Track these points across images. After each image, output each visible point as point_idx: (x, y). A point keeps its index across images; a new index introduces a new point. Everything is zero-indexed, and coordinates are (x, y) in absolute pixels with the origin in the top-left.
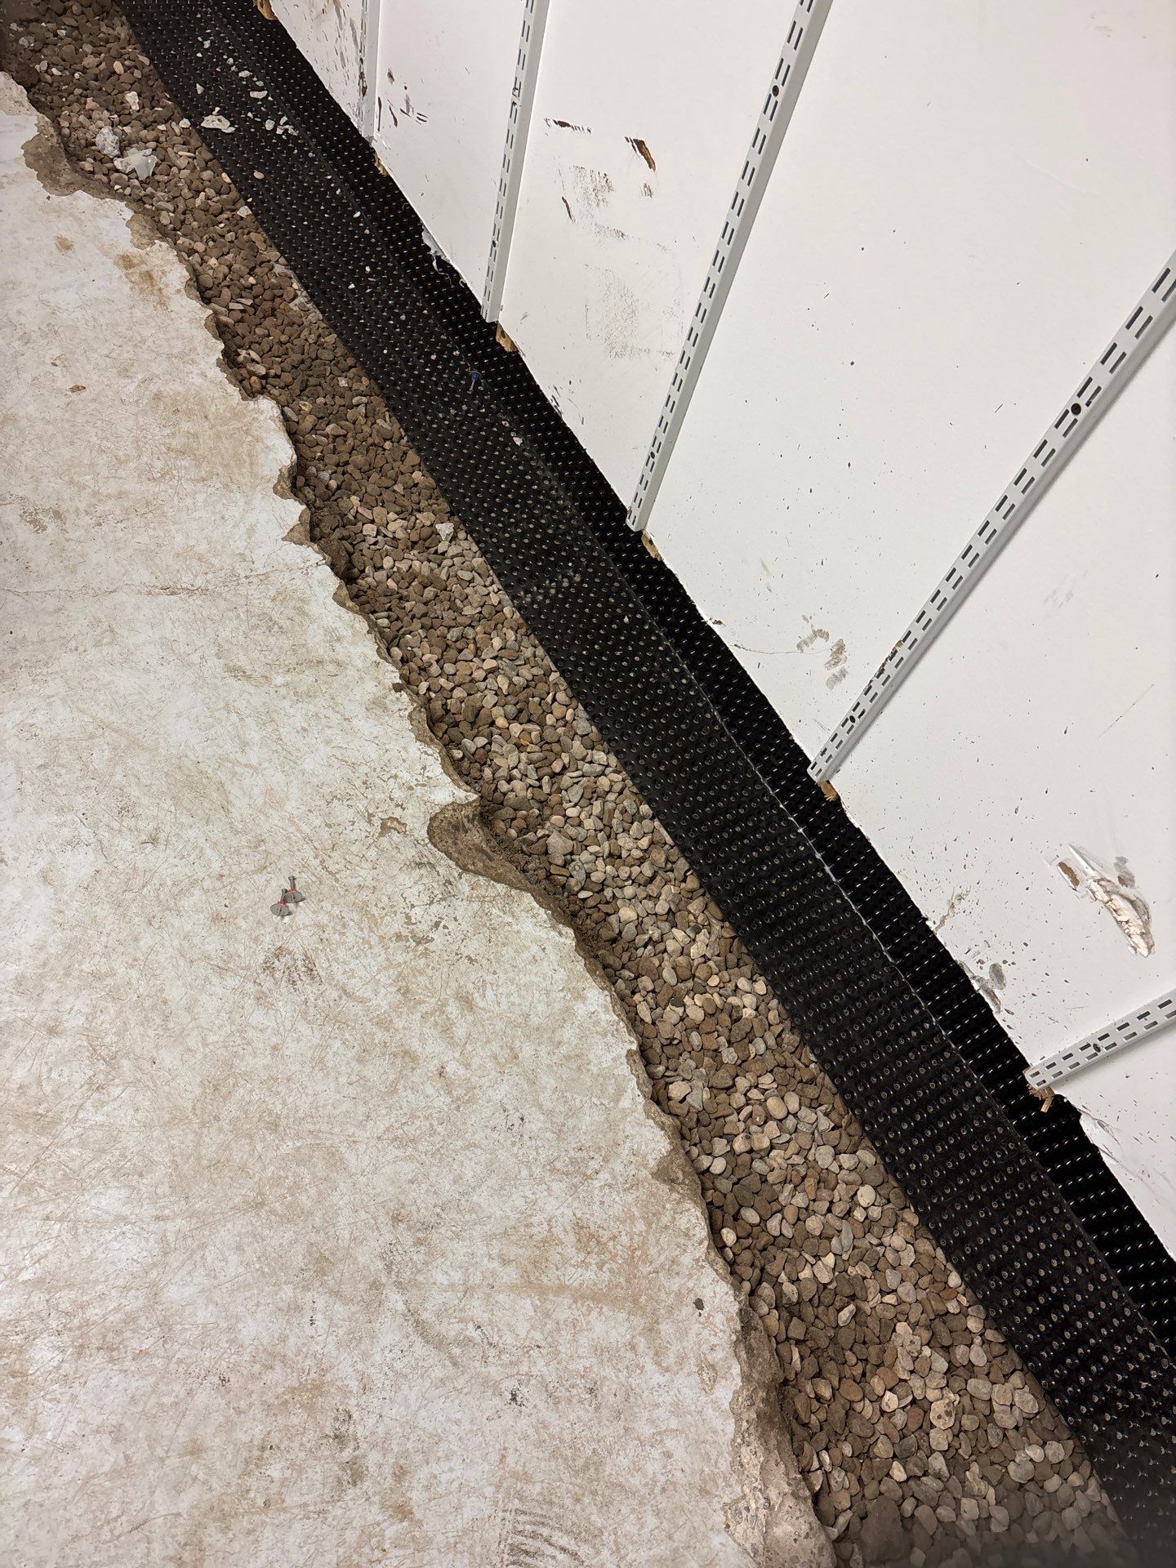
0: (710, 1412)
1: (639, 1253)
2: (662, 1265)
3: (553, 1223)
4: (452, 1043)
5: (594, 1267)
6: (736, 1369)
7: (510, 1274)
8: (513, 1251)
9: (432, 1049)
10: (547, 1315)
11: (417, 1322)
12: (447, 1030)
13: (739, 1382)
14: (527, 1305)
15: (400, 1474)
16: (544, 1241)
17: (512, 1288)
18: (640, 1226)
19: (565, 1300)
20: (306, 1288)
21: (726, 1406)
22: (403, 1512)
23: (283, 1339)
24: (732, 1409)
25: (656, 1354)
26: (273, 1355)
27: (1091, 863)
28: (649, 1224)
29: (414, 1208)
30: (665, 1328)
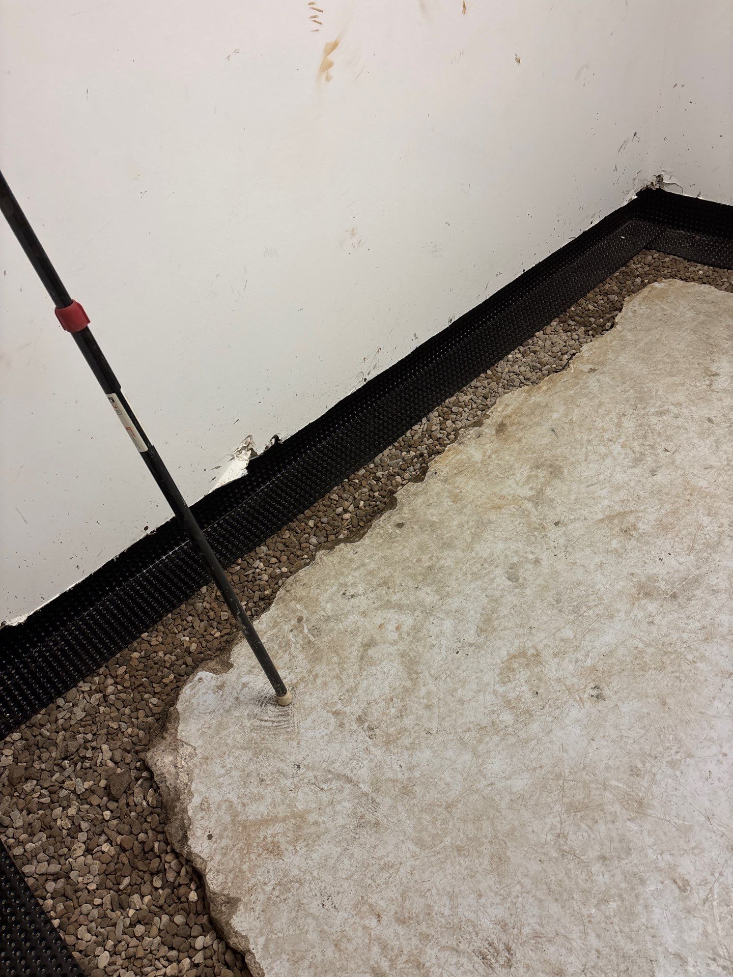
0: (203, 789)
1: (245, 852)
2: (231, 849)
3: (295, 851)
4: (378, 939)
5: (268, 836)
6: (190, 813)
7: (311, 818)
8: (313, 829)
9: (390, 931)
10: (289, 806)
11: (352, 782)
12: (384, 947)
13: (189, 807)
14: (300, 807)
15: (341, 725)
16: (297, 840)
17: (309, 812)
18: (245, 867)
19: (281, 815)
20: (409, 778)
21: (195, 795)
22: (336, 714)
23: (410, 756)
24: (193, 795)
25: (231, 806)
26: (412, 748)
28: (240, 870)
29: (370, 833)
30: (227, 819)
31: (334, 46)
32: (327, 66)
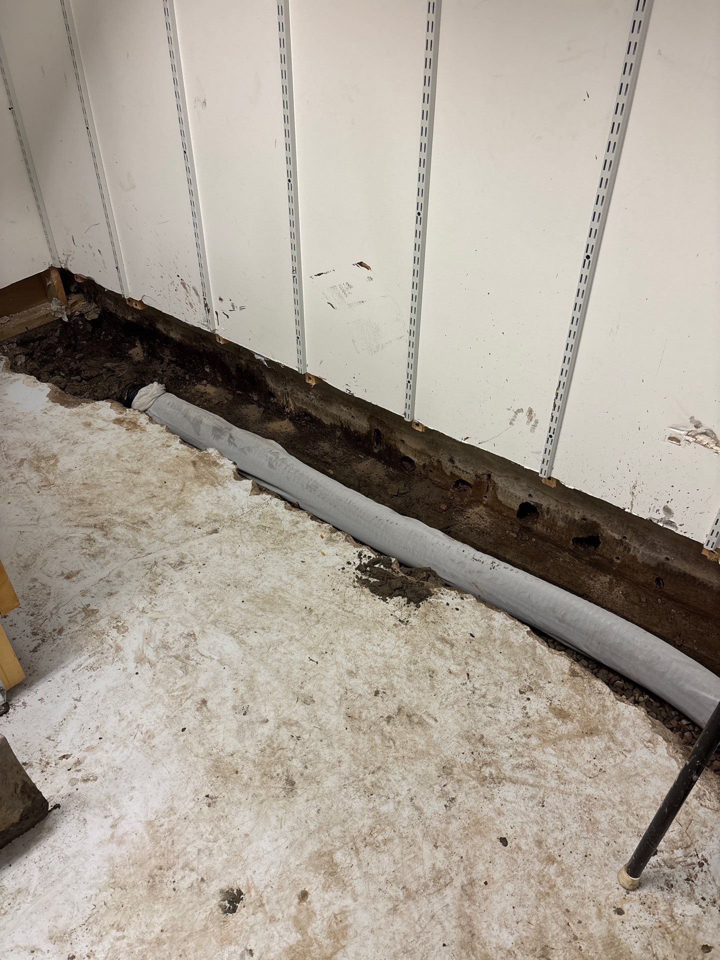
27: (681, 428)
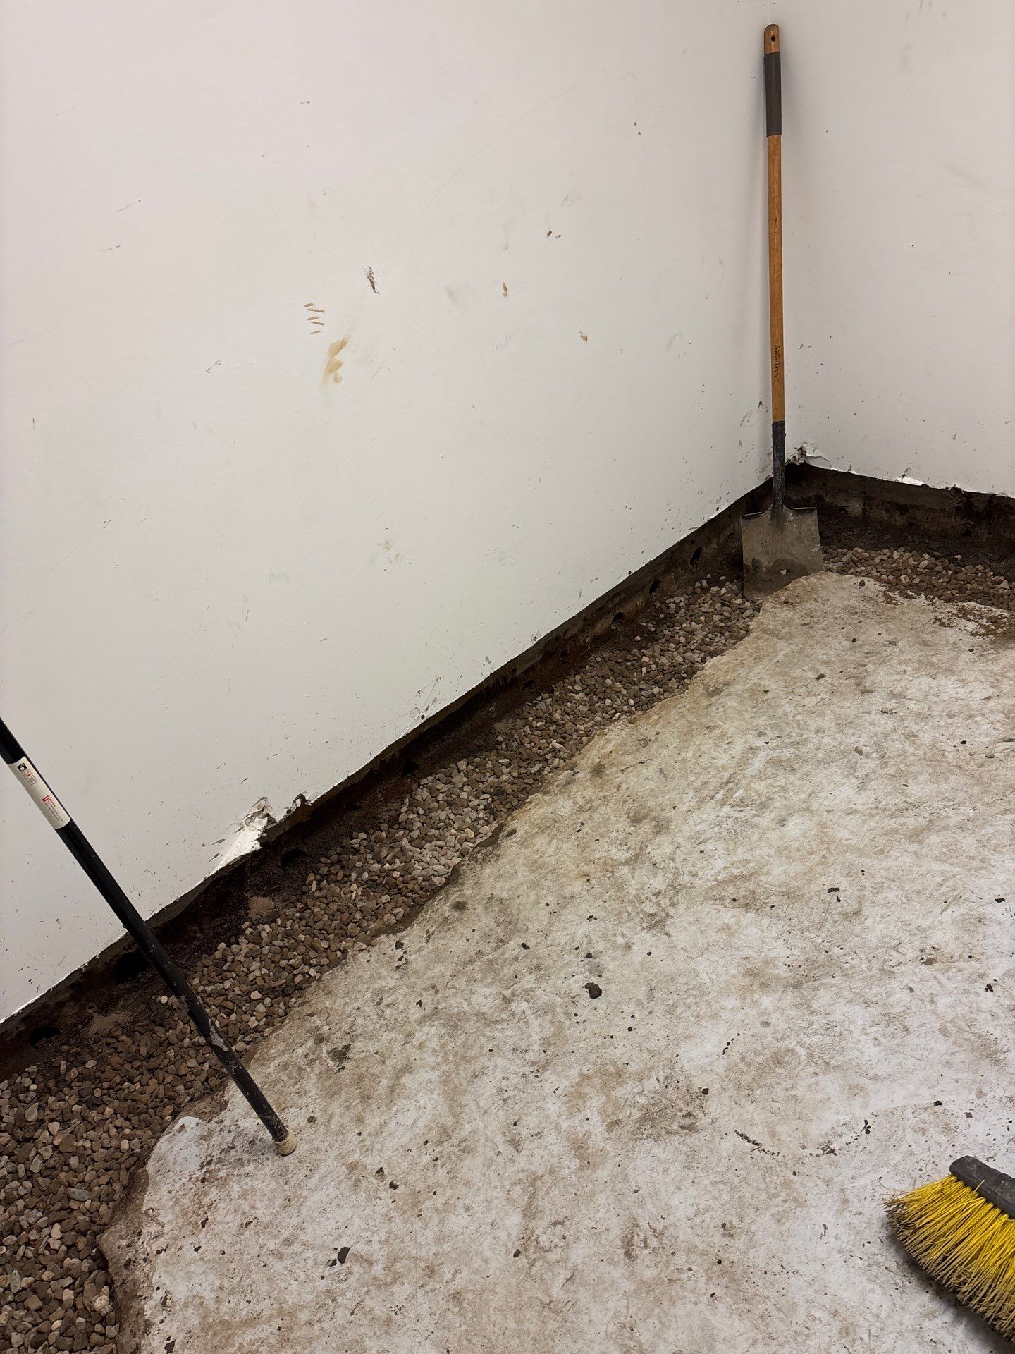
31: (342, 345)
32: (333, 367)
